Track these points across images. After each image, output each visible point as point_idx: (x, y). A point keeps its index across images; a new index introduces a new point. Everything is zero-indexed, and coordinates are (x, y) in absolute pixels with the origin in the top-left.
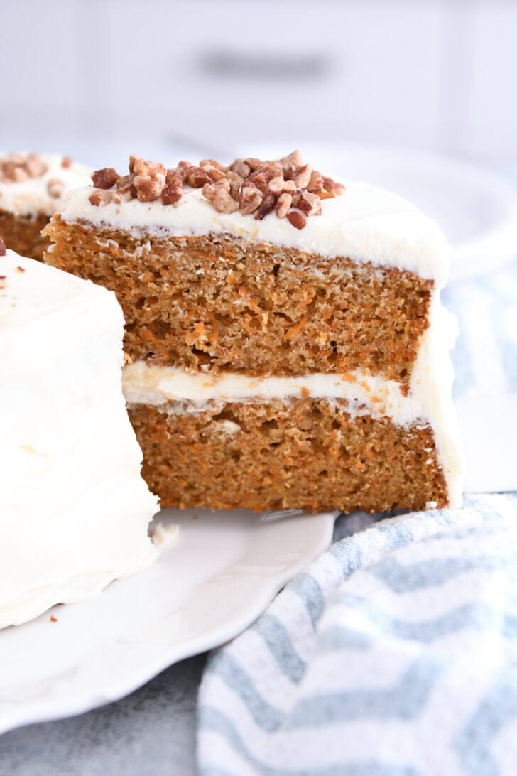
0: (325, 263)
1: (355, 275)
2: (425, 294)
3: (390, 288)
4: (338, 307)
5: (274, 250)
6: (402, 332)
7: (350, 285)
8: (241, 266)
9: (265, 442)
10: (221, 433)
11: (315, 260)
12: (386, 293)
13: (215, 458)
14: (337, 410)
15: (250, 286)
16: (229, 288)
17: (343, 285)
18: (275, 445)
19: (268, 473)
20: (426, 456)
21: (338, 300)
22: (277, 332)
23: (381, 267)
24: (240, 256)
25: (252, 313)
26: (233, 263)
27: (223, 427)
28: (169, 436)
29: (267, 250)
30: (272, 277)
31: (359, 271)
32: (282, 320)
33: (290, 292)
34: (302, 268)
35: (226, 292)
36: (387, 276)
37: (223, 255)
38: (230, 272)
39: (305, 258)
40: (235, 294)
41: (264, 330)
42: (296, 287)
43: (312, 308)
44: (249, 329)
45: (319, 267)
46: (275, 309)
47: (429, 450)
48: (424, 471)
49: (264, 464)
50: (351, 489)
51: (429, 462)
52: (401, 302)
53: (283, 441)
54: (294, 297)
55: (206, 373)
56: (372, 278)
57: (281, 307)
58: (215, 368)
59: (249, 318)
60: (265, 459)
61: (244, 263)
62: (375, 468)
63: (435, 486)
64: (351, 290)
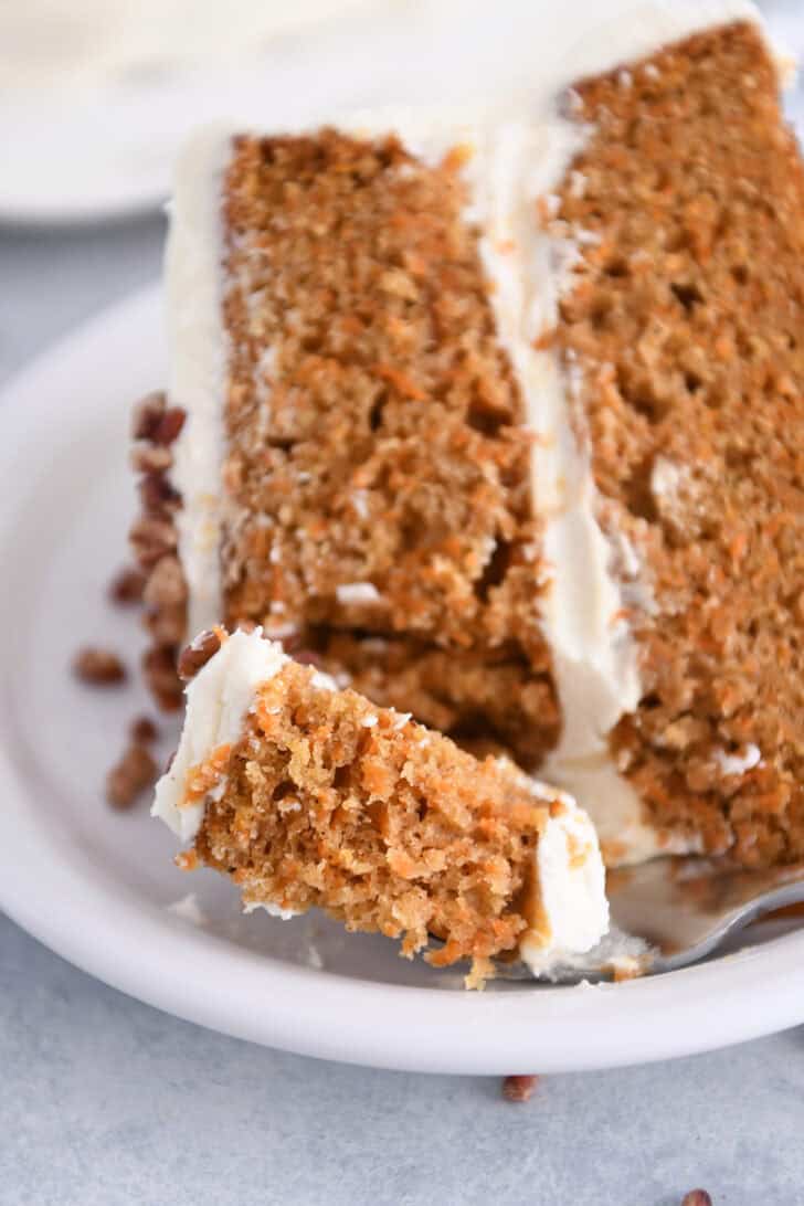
0: (245, 348)
1: (257, 287)
2: (267, 149)
3: (269, 216)
4: (333, 308)
5: (236, 451)
6: (355, 176)
7: (281, 292)
8: (286, 514)
9: (687, 404)
10: (683, 495)
11: (241, 370)
12: (280, 222)
13: (756, 500)
14: (578, 270)
15: (327, 489)
16: (336, 530)
17: (281, 307)
18: (692, 383)
19: (769, 387)
20: (639, 79)
21: (318, 310)
22: (416, 418)
23: (228, 241)
24: (263, 521)
25: (384, 474)
26: (279, 533)
27: (669, 493)
28: (714, 602)
29: (236, 466)
30: (296, 450)
31: (245, 280)
32: (389, 414)
33: (322, 407)
34: (262, 392)
35: (346, 534)
36: (243, 223)
37: (266, 556)
38: (302, 534)
39: (239, 390)
40: (347, 516)
41: (412, 441)
42: (307, 396)
43: (347, 359)
44: (421, 474)
45: (254, 358)
46: (363, 429)
47: (626, 79)
48: (679, 79)
49: (746, 399)
50: (761, 216)
51: (652, 72)
52: (293, 190)
53: (680, 367)
54: (330, 395)
55: (541, 545)
56: (255, 253)
57: (354, 418)
58: (526, 530)
59: (398, 478)
60: (734, 396)
61: (278, 507)
62: (700, 178)
63: (707, 52)
64: (290, 290)
